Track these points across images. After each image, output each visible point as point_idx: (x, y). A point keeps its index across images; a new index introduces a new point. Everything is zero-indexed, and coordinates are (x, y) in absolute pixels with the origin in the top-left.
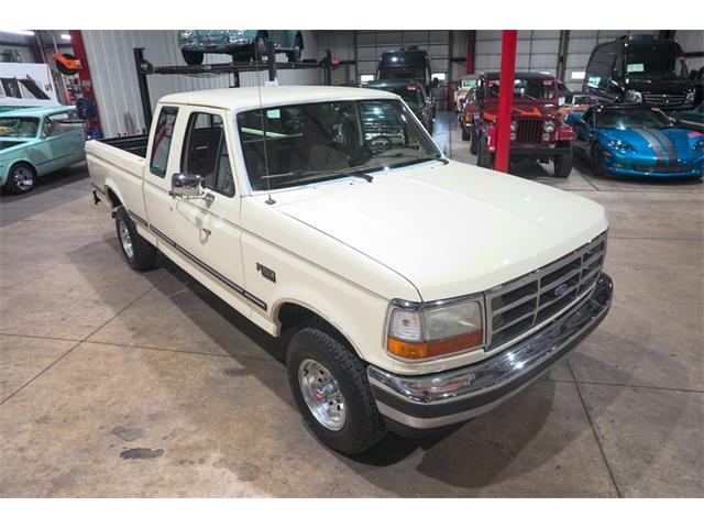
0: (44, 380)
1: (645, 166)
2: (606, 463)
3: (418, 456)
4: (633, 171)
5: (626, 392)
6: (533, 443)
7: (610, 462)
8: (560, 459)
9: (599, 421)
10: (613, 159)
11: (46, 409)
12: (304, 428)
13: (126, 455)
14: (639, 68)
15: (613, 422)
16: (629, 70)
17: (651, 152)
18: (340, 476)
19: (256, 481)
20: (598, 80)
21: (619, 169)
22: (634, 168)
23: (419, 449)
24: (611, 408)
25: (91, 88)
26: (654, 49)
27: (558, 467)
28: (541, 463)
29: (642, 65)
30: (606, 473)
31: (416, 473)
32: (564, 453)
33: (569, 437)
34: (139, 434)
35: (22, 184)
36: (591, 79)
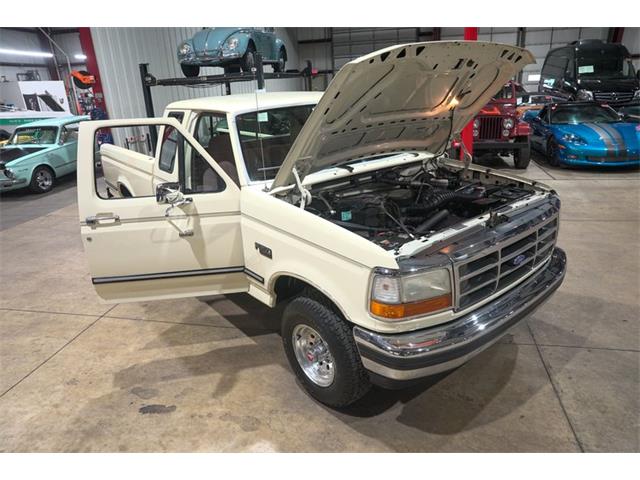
0: (71, 349)
1: (596, 156)
2: (565, 412)
3: (398, 409)
4: (585, 162)
5: (582, 353)
6: (499, 396)
7: (567, 411)
8: (523, 410)
9: (557, 377)
10: (567, 151)
11: (74, 372)
12: (298, 387)
13: (144, 410)
14: (589, 69)
15: (570, 378)
16: (580, 72)
17: (602, 143)
18: (331, 426)
19: (258, 432)
20: (552, 81)
21: (572, 160)
22: (587, 158)
23: (399, 403)
24: (568, 366)
25: (103, 99)
26: (603, 52)
27: (522, 417)
28: (506, 414)
29: (592, 67)
30: (565, 422)
31: (396, 423)
32: (526, 406)
33: (531, 391)
34: (155, 393)
35: (43, 185)
36: (546, 81)
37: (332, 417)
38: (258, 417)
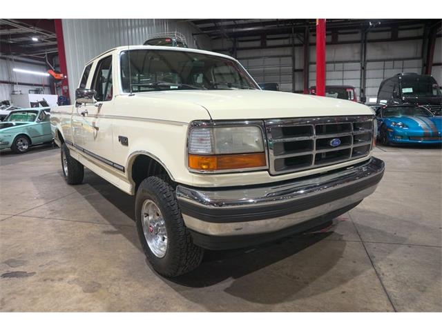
1: (417, 137)
2: (385, 290)
3: (229, 282)
4: (408, 140)
5: (402, 248)
6: (324, 276)
7: (387, 289)
8: (345, 287)
9: (379, 264)
10: (394, 134)
13: (6, 275)
15: (391, 265)
16: (403, 92)
17: (420, 128)
18: (162, 293)
19: (96, 293)
20: (386, 101)
21: (399, 140)
22: (409, 138)
23: (230, 278)
24: (390, 257)
25: (68, 90)
26: (418, 79)
27: (343, 292)
28: (329, 289)
29: (411, 89)
30: (385, 297)
31: (223, 292)
32: (349, 284)
33: (354, 273)
35: (22, 148)
36: (382, 101)
37: (166, 286)
38: (101, 283)
